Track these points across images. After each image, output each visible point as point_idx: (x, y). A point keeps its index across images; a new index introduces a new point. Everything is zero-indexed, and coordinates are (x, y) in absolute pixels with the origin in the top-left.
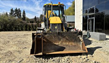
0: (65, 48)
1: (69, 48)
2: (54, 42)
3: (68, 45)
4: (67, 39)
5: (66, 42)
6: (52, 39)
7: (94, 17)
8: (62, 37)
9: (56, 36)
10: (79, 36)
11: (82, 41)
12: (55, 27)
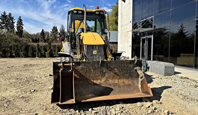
0: (112, 90)
1: (119, 89)
2: (93, 80)
3: (117, 84)
4: (115, 73)
5: (113, 78)
6: (90, 74)
7: (153, 36)
8: (107, 70)
9: (98, 68)
10: (137, 68)
11: (142, 77)
12: (93, 51)
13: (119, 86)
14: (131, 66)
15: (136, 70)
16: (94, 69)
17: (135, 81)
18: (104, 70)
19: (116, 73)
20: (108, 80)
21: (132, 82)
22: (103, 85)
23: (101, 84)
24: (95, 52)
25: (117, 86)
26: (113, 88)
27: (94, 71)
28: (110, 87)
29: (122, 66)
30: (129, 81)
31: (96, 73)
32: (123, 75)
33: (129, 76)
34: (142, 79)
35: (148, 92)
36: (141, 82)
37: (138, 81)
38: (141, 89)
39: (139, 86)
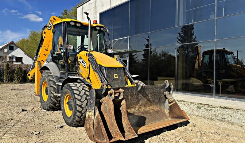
0: (145, 118)
1: (151, 117)
3: (148, 111)
5: (146, 105)
7: (128, 58)
8: (143, 96)
9: (135, 94)
10: (167, 93)
11: (172, 102)
12: (113, 75)
13: (150, 113)
14: (162, 90)
15: (165, 96)
16: (132, 96)
17: (162, 107)
18: (140, 96)
19: (149, 99)
20: (141, 108)
21: (160, 108)
22: (136, 114)
23: (134, 113)
24: (116, 76)
25: (149, 114)
26: (145, 116)
27: (131, 98)
28: (142, 115)
29: (155, 91)
30: (157, 107)
31: (132, 101)
32: (154, 101)
33: (158, 102)
34: (172, 104)
35: (182, 116)
36: (170, 107)
37: (164, 107)
38: (169, 114)
39: (166, 111)
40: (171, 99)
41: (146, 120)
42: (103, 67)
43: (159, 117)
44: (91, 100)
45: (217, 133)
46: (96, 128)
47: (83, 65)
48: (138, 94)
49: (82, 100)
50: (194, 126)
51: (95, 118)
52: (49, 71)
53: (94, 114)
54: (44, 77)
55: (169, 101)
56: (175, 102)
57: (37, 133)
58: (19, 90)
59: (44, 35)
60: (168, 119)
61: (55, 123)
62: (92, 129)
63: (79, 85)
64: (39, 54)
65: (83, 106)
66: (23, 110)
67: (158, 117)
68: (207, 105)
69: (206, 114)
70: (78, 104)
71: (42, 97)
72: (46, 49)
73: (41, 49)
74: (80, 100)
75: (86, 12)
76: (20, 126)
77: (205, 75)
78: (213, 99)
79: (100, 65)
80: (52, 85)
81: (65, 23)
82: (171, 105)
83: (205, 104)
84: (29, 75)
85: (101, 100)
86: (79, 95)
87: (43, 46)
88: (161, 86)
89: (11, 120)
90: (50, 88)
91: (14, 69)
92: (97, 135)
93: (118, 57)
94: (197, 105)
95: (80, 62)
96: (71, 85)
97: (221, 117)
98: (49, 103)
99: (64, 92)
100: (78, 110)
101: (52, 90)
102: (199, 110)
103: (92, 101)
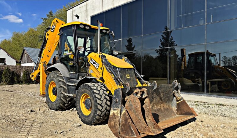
1: (162, 114)
8: (157, 95)
9: (151, 93)
10: (175, 91)
11: (180, 100)
12: (126, 75)
13: (161, 111)
14: (172, 89)
15: (174, 94)
18: (155, 94)
19: (161, 98)
20: (154, 106)
21: (169, 106)
24: (128, 76)
26: (158, 114)
28: (155, 113)
29: (166, 90)
30: (167, 105)
32: (164, 99)
33: (167, 100)
34: (180, 101)
35: (190, 113)
36: (178, 104)
37: (172, 105)
38: (176, 111)
39: (173, 109)
40: (179, 97)
41: (159, 117)
42: (117, 67)
43: (169, 114)
44: (116, 99)
45: (225, 126)
46: (123, 125)
47: (95, 66)
48: (153, 93)
49: (102, 99)
50: (202, 122)
51: (122, 115)
52: (57, 72)
53: (121, 112)
54: (52, 78)
55: (177, 99)
56: (183, 100)
57: (61, 132)
58: (11, 91)
59: (47, 37)
60: (177, 116)
61: (71, 122)
62: (118, 126)
63: (96, 85)
64: (42, 56)
65: (103, 105)
66: (31, 111)
67: (167, 114)
68: (203, 102)
69: (206, 110)
70: (99, 103)
71: (49, 97)
72: (49, 51)
73: (44, 50)
74: (100, 99)
75: (76, 15)
76: (39, 126)
77: (193, 75)
78: (205, 97)
79: (113, 66)
80: (62, 85)
81: (75, 26)
82: (179, 103)
83: (201, 102)
84: (33, 76)
85: (125, 99)
86: (98, 94)
87: (46, 47)
88: (171, 85)
89: (25, 120)
90: (60, 88)
91: (2, 70)
92: (125, 131)
93: (126, 58)
94: (194, 102)
95: (92, 63)
96: (89, 85)
97: (221, 113)
98: (58, 103)
99: (81, 92)
100: (98, 109)
101: (62, 90)
102: (198, 107)
103: (118, 100)
